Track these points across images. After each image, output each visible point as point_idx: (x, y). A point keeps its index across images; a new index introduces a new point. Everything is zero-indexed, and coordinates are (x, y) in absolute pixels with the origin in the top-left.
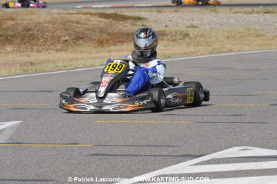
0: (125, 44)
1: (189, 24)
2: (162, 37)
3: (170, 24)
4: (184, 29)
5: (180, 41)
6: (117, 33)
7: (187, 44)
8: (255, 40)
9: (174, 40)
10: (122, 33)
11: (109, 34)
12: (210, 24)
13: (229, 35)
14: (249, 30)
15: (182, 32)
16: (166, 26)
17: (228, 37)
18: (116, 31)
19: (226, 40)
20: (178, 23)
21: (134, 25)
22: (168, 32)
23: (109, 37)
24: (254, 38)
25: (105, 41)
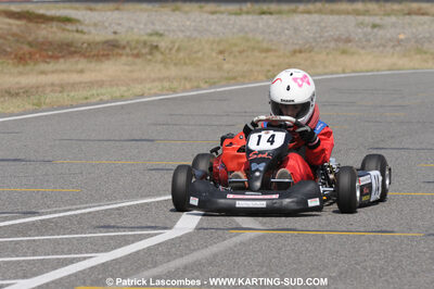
0: (62, 60)
1: (149, 31)
2: (116, 50)
3: (119, 29)
4: (145, 38)
5: (149, 57)
6: (43, 44)
7: (162, 62)
8: (265, 58)
9: (137, 56)
10: (51, 43)
11: (30, 44)
12: (183, 31)
13: (221, 48)
14: (248, 40)
15: (145, 43)
16: (115, 33)
17: (221, 52)
18: (41, 40)
19: (221, 57)
20: (132, 28)
21: (64, 30)
22: (123, 43)
23: (31, 50)
24: (264, 55)
25: (28, 56)
